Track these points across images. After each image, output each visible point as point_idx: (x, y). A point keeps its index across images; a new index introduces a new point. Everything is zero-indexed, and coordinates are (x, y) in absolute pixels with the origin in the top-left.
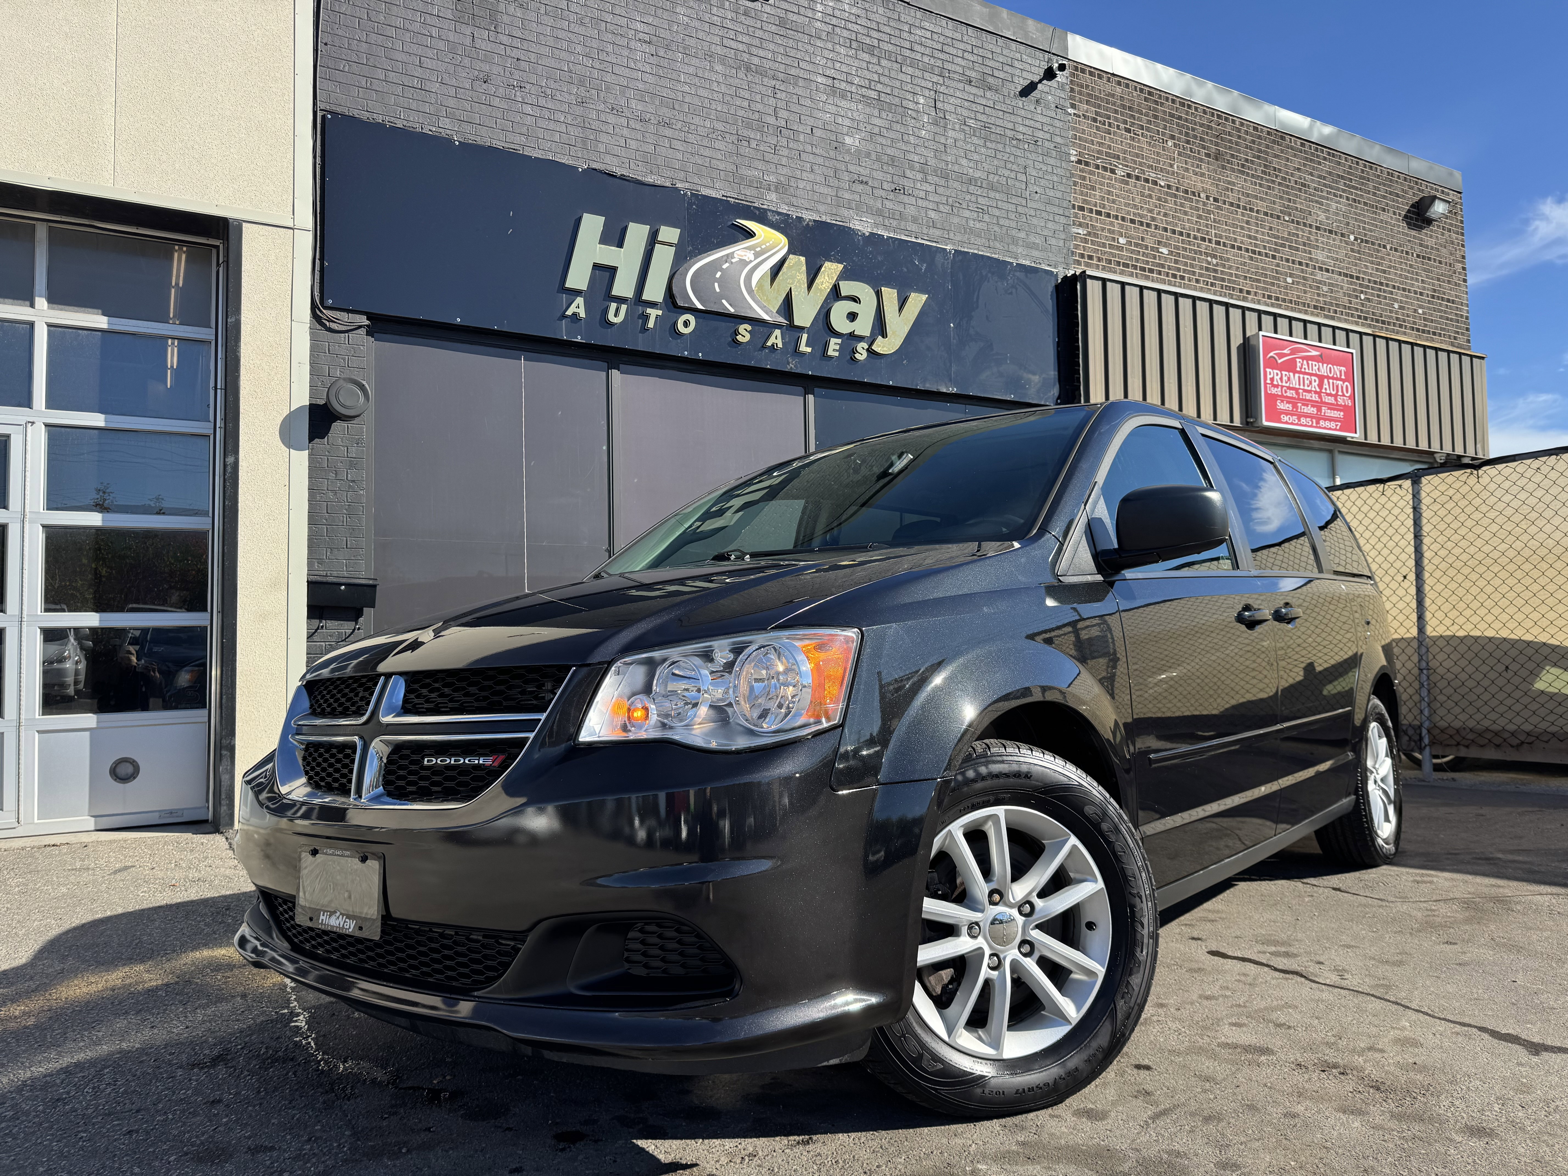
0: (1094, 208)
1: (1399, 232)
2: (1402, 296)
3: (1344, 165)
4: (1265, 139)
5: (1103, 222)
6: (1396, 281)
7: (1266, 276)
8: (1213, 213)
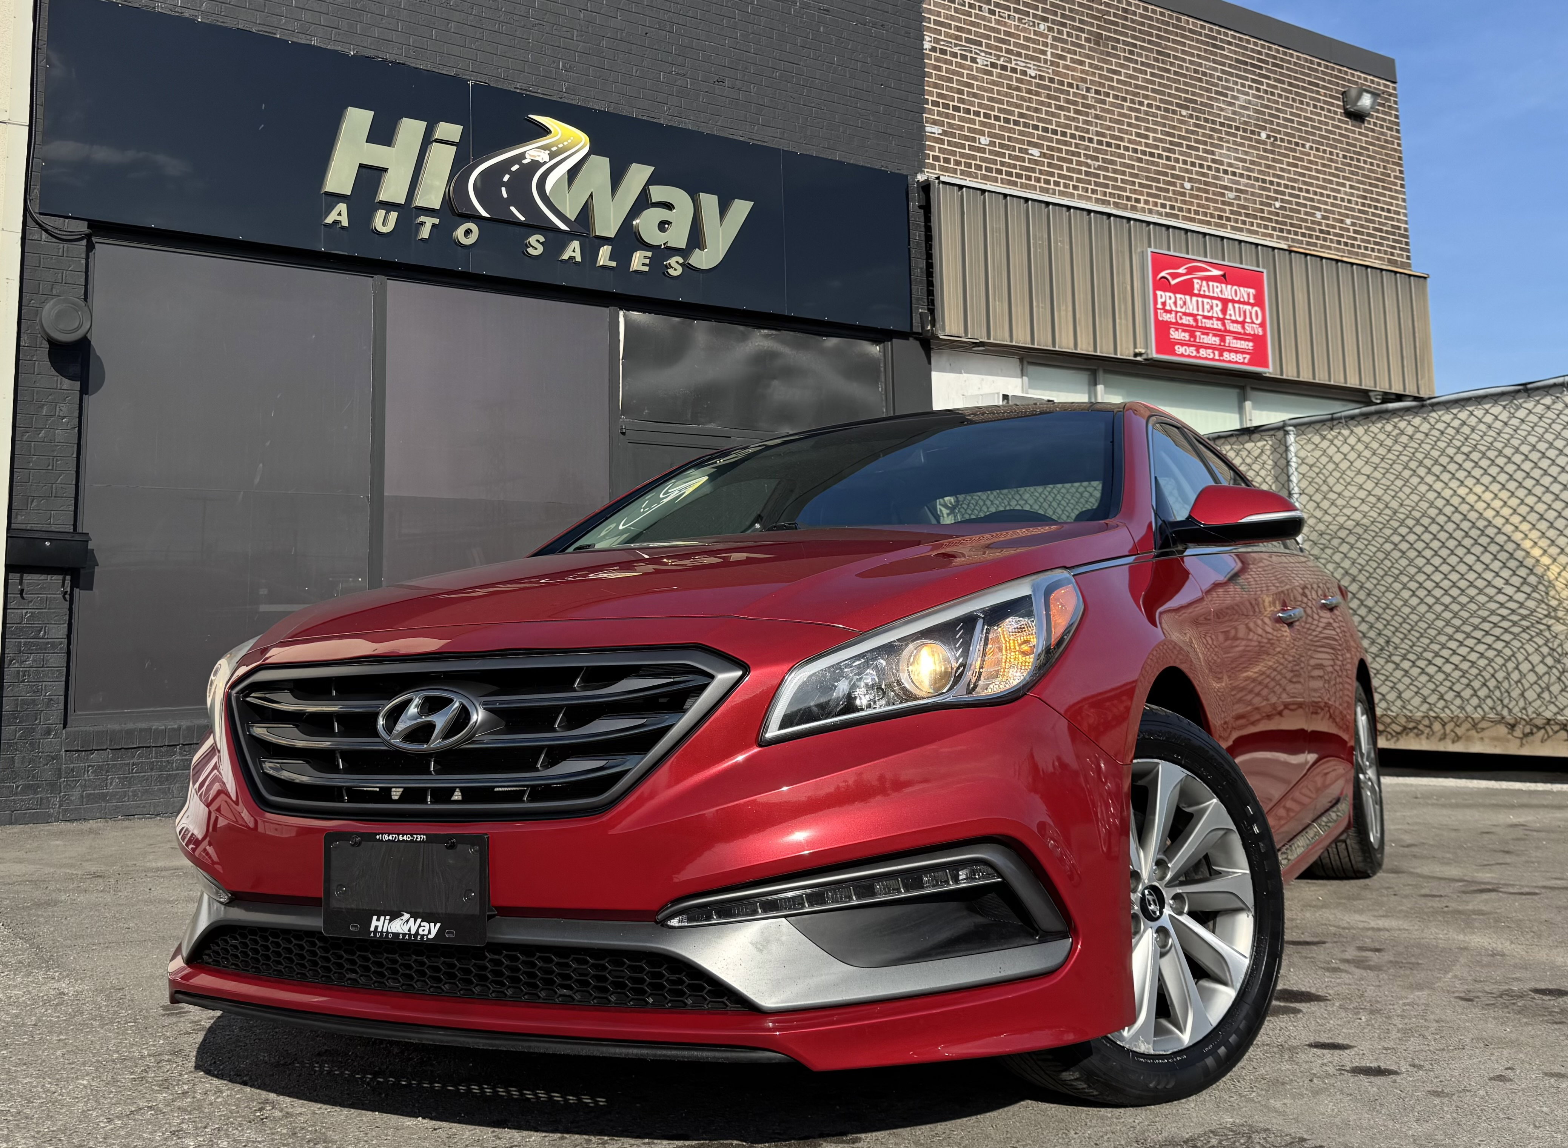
0: (951, 103)
1: (1320, 129)
2: (1326, 203)
3: (1253, 50)
4: (1158, 20)
5: (961, 119)
6: (1318, 186)
7: (1158, 181)
8: (1095, 107)
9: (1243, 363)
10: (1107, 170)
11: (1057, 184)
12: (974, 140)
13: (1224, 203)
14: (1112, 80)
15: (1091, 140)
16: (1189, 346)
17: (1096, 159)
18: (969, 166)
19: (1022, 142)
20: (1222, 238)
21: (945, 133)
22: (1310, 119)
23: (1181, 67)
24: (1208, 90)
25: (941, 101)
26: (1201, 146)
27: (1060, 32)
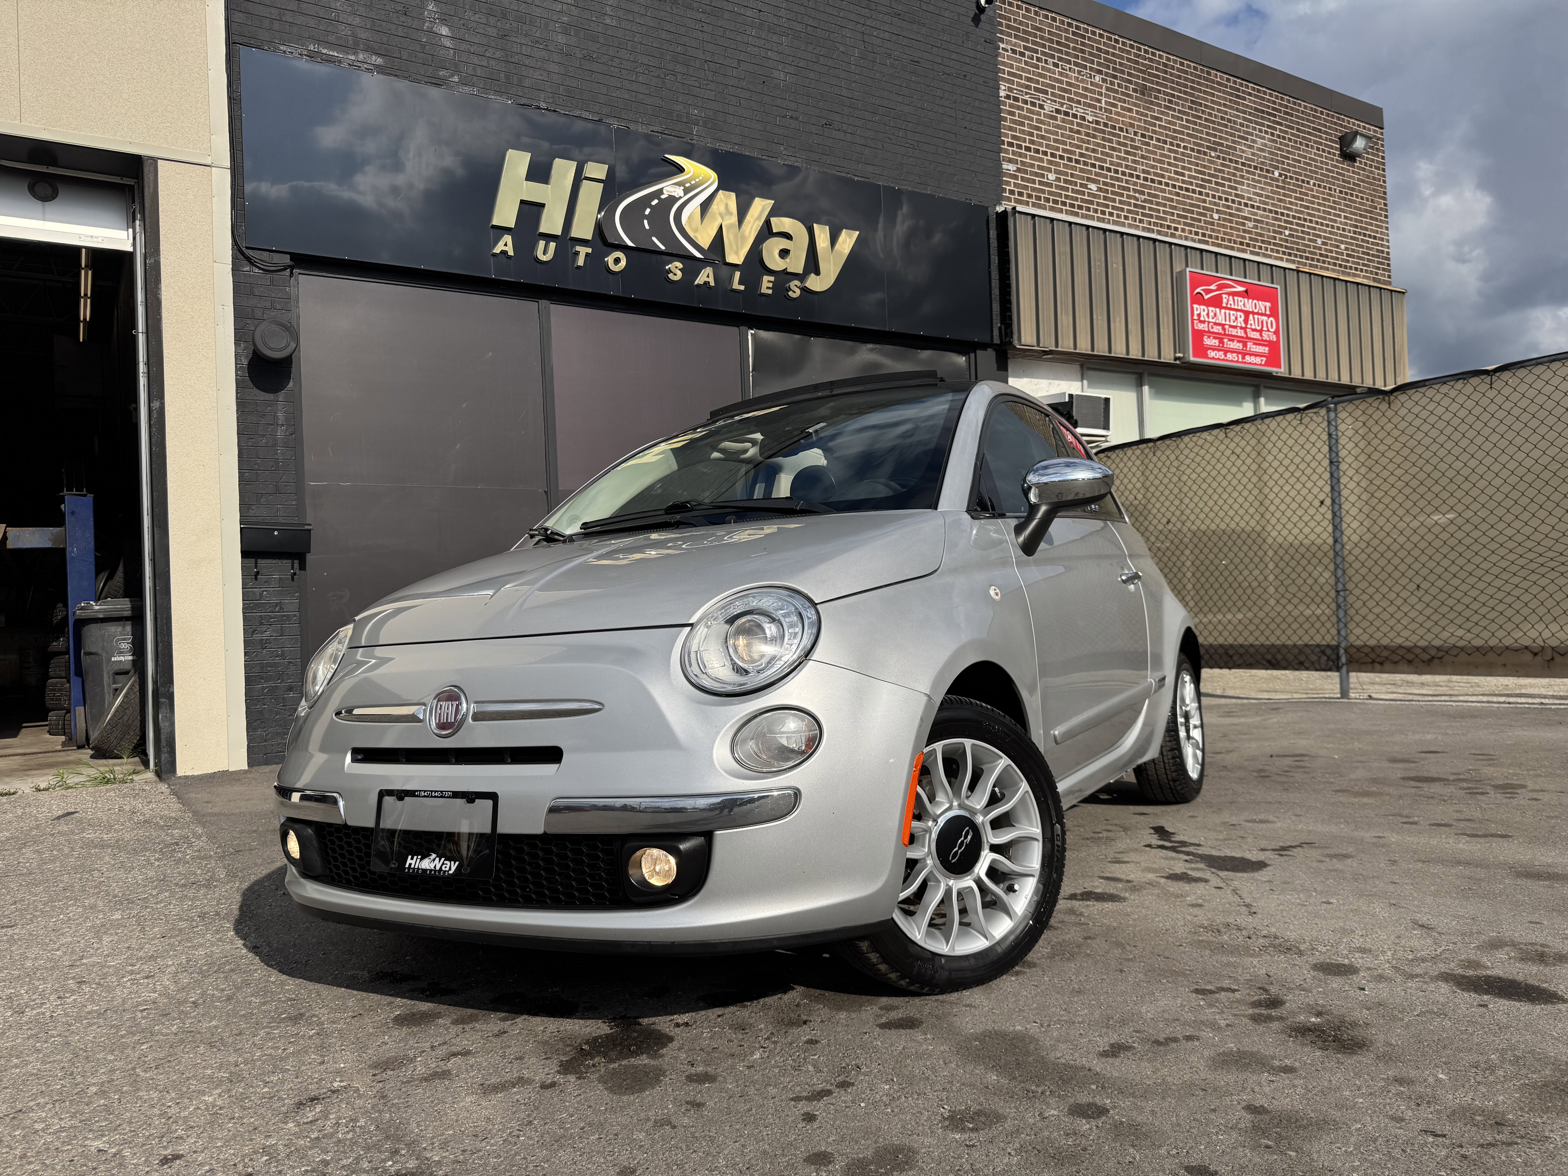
0: (1024, 144)
1: (1322, 168)
2: (1325, 231)
3: (1269, 100)
4: (1192, 74)
5: (1032, 158)
6: (1319, 217)
7: (1192, 212)
8: (1141, 149)
9: (1261, 365)
10: (1151, 202)
11: (1111, 214)
12: (1043, 176)
13: (1244, 231)
14: (1154, 125)
15: (1138, 177)
16: (1219, 350)
17: (1143, 193)
18: (1038, 197)
19: (1082, 178)
20: (1245, 260)
21: (1018, 170)
22: (1314, 160)
23: (1210, 114)
24: (1232, 135)
25: (1015, 142)
26: (1227, 183)
27: (1112, 83)
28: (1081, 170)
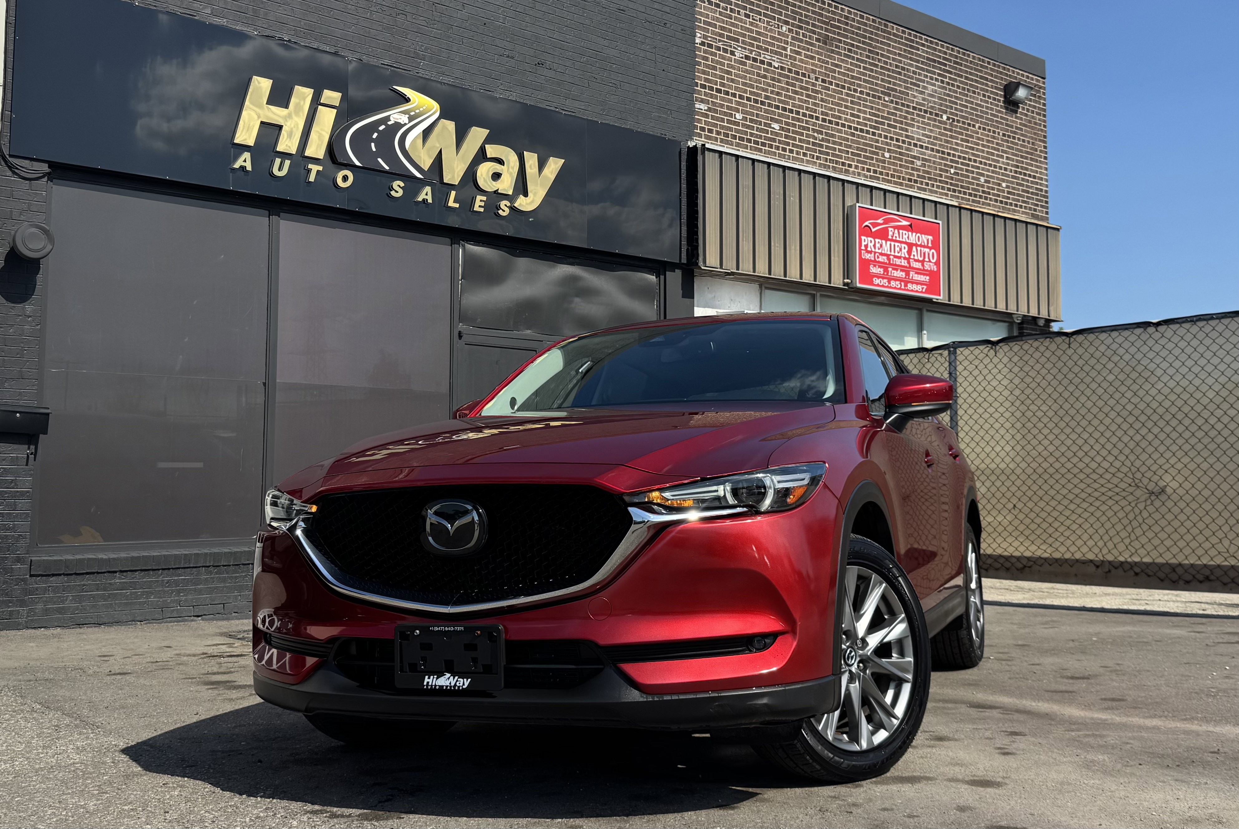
0: (715, 87)
1: (987, 113)
2: (988, 170)
3: (940, 51)
4: (870, 26)
5: (722, 99)
6: (983, 157)
7: (866, 151)
8: (821, 93)
9: (922, 292)
10: (828, 141)
11: (791, 151)
12: (731, 115)
13: (913, 169)
14: (834, 72)
15: (817, 118)
16: (883, 278)
17: (821, 133)
18: (726, 135)
19: (767, 118)
20: (911, 197)
21: (709, 110)
22: (980, 106)
23: (886, 63)
24: (905, 81)
25: (707, 84)
26: (898, 125)
27: (797, 33)
28: (766, 111)
